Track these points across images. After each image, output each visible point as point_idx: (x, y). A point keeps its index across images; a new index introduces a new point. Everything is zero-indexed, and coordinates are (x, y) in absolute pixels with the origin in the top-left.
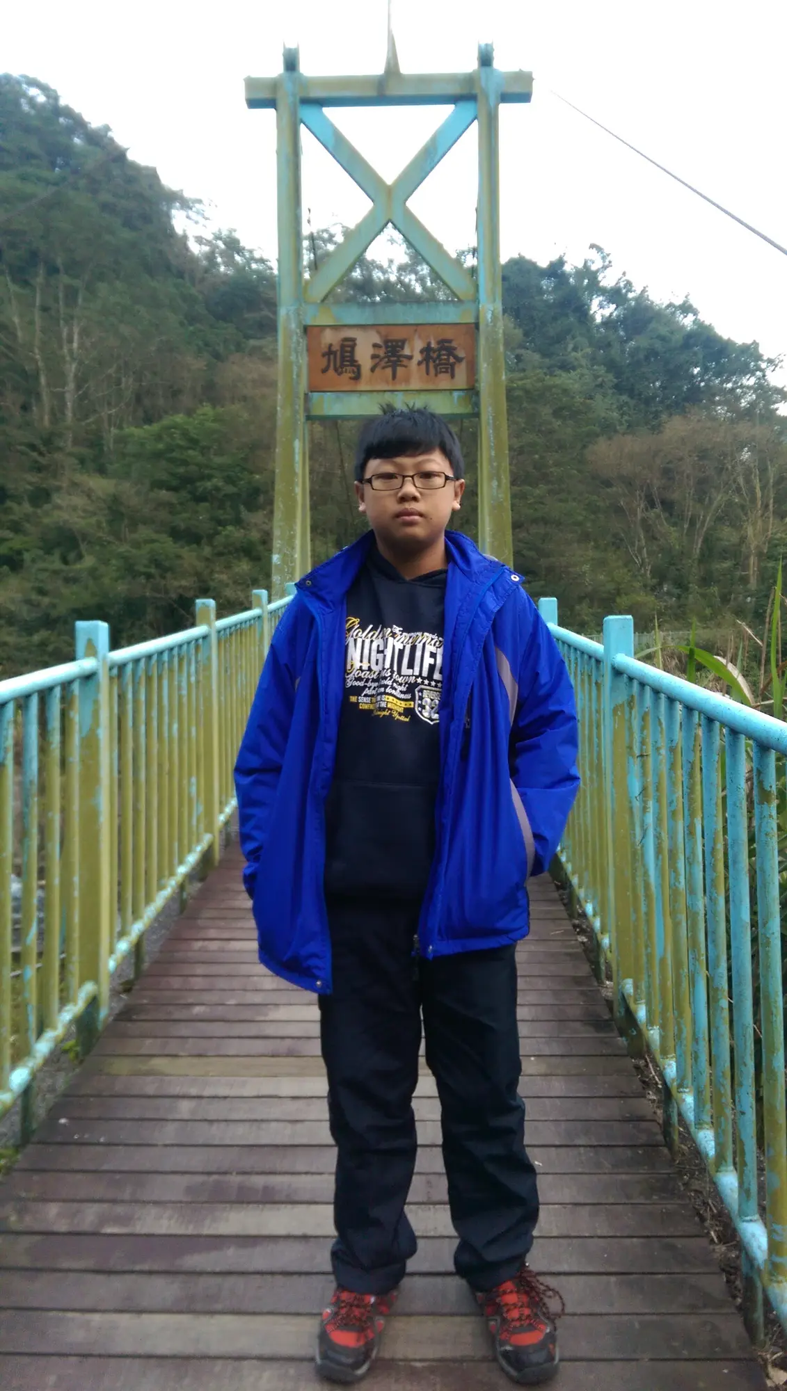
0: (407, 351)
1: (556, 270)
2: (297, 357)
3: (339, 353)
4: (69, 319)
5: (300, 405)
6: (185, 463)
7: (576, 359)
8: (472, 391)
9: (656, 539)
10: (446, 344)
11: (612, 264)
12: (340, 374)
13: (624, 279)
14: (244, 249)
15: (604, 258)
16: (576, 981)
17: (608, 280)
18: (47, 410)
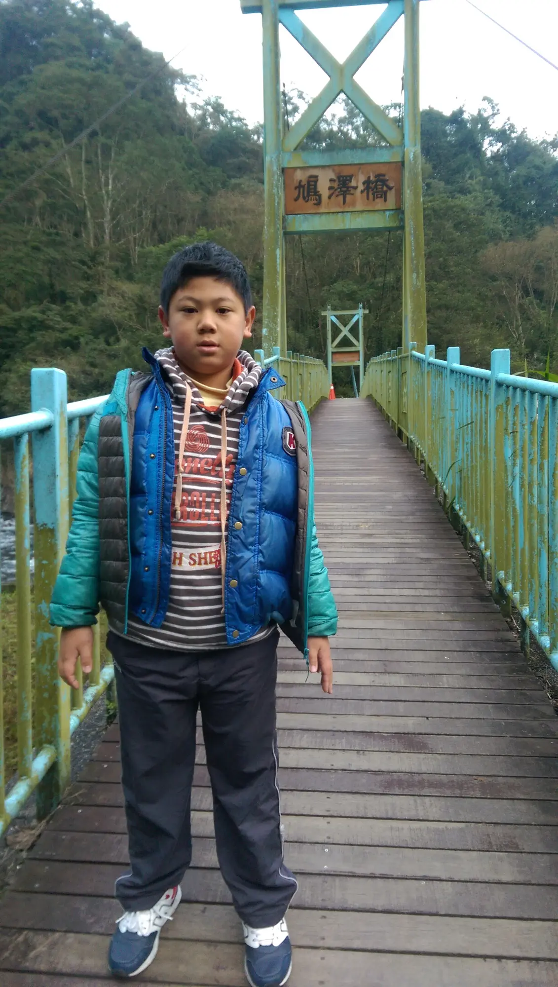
0: (353, 184)
1: (457, 118)
2: (278, 191)
3: (306, 186)
4: (105, 168)
5: (280, 225)
7: (471, 184)
8: (399, 211)
9: (529, 319)
10: (381, 178)
11: (500, 111)
12: (307, 201)
13: (508, 123)
14: (226, 111)
15: (493, 107)
16: (469, 578)
17: (496, 124)
18: (92, 235)
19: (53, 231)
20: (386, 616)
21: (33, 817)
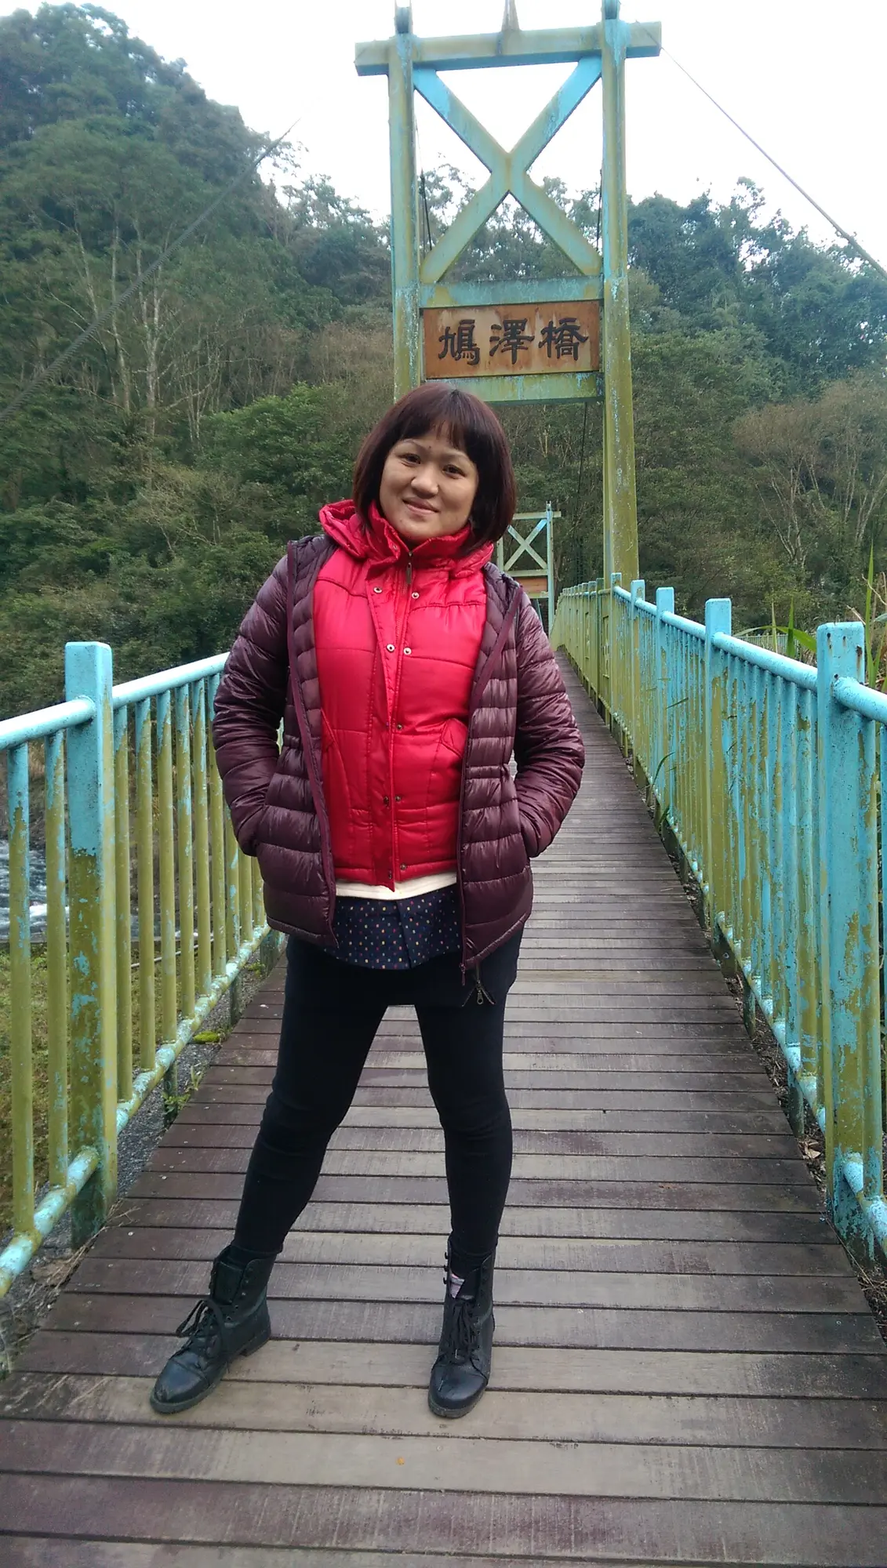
0: (527, 333)
1: (698, 211)
2: (413, 343)
3: (456, 336)
4: (148, 289)
6: (280, 451)
7: (721, 314)
8: (596, 372)
9: (812, 525)
10: (568, 324)
11: (765, 201)
12: (457, 359)
13: (778, 218)
14: (339, 198)
15: (755, 195)
16: (681, 923)
17: (760, 221)
18: (127, 394)
19: (66, 387)
20: (560, 976)
21: (67, 1246)
